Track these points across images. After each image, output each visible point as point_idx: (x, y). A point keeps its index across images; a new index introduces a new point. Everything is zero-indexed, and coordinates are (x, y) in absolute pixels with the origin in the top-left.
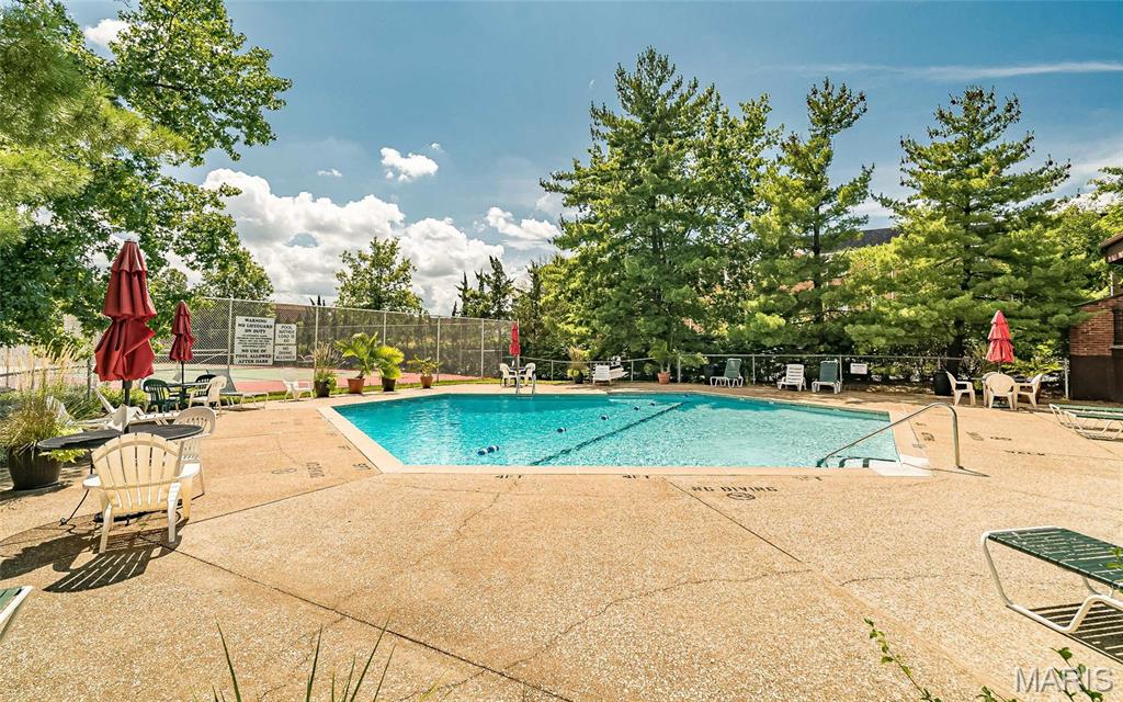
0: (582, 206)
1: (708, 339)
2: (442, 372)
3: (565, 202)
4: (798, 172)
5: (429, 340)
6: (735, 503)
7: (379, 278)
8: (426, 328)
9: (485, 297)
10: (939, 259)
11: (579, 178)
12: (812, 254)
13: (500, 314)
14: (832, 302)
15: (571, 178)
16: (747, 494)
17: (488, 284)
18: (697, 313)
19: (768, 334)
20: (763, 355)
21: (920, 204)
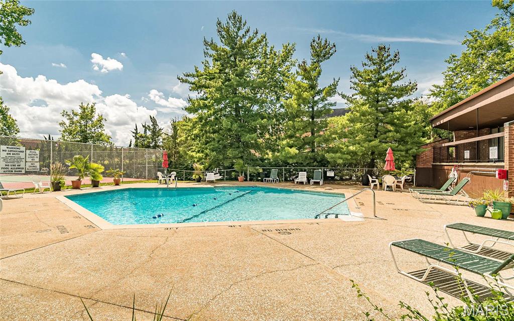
0: (199, 91)
1: (262, 160)
2: (124, 177)
3: (190, 88)
4: (305, 80)
5: (116, 160)
6: (283, 236)
7: (86, 126)
8: (114, 153)
9: (147, 138)
10: (365, 124)
11: (198, 76)
12: (311, 120)
13: (156, 146)
14: (319, 143)
15: (193, 76)
16: (287, 232)
17: (149, 130)
18: (257, 147)
19: (291, 157)
20: (288, 167)
21: (358, 97)
